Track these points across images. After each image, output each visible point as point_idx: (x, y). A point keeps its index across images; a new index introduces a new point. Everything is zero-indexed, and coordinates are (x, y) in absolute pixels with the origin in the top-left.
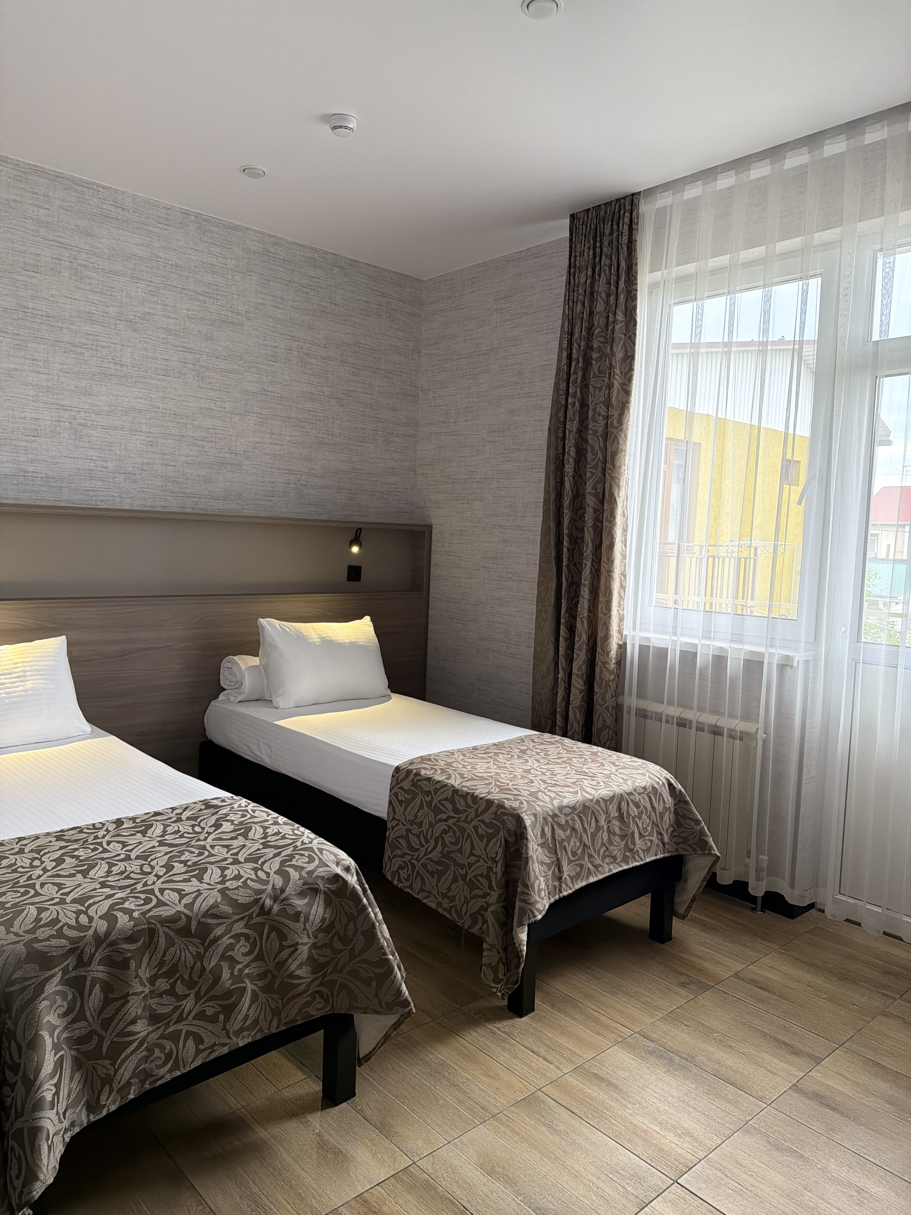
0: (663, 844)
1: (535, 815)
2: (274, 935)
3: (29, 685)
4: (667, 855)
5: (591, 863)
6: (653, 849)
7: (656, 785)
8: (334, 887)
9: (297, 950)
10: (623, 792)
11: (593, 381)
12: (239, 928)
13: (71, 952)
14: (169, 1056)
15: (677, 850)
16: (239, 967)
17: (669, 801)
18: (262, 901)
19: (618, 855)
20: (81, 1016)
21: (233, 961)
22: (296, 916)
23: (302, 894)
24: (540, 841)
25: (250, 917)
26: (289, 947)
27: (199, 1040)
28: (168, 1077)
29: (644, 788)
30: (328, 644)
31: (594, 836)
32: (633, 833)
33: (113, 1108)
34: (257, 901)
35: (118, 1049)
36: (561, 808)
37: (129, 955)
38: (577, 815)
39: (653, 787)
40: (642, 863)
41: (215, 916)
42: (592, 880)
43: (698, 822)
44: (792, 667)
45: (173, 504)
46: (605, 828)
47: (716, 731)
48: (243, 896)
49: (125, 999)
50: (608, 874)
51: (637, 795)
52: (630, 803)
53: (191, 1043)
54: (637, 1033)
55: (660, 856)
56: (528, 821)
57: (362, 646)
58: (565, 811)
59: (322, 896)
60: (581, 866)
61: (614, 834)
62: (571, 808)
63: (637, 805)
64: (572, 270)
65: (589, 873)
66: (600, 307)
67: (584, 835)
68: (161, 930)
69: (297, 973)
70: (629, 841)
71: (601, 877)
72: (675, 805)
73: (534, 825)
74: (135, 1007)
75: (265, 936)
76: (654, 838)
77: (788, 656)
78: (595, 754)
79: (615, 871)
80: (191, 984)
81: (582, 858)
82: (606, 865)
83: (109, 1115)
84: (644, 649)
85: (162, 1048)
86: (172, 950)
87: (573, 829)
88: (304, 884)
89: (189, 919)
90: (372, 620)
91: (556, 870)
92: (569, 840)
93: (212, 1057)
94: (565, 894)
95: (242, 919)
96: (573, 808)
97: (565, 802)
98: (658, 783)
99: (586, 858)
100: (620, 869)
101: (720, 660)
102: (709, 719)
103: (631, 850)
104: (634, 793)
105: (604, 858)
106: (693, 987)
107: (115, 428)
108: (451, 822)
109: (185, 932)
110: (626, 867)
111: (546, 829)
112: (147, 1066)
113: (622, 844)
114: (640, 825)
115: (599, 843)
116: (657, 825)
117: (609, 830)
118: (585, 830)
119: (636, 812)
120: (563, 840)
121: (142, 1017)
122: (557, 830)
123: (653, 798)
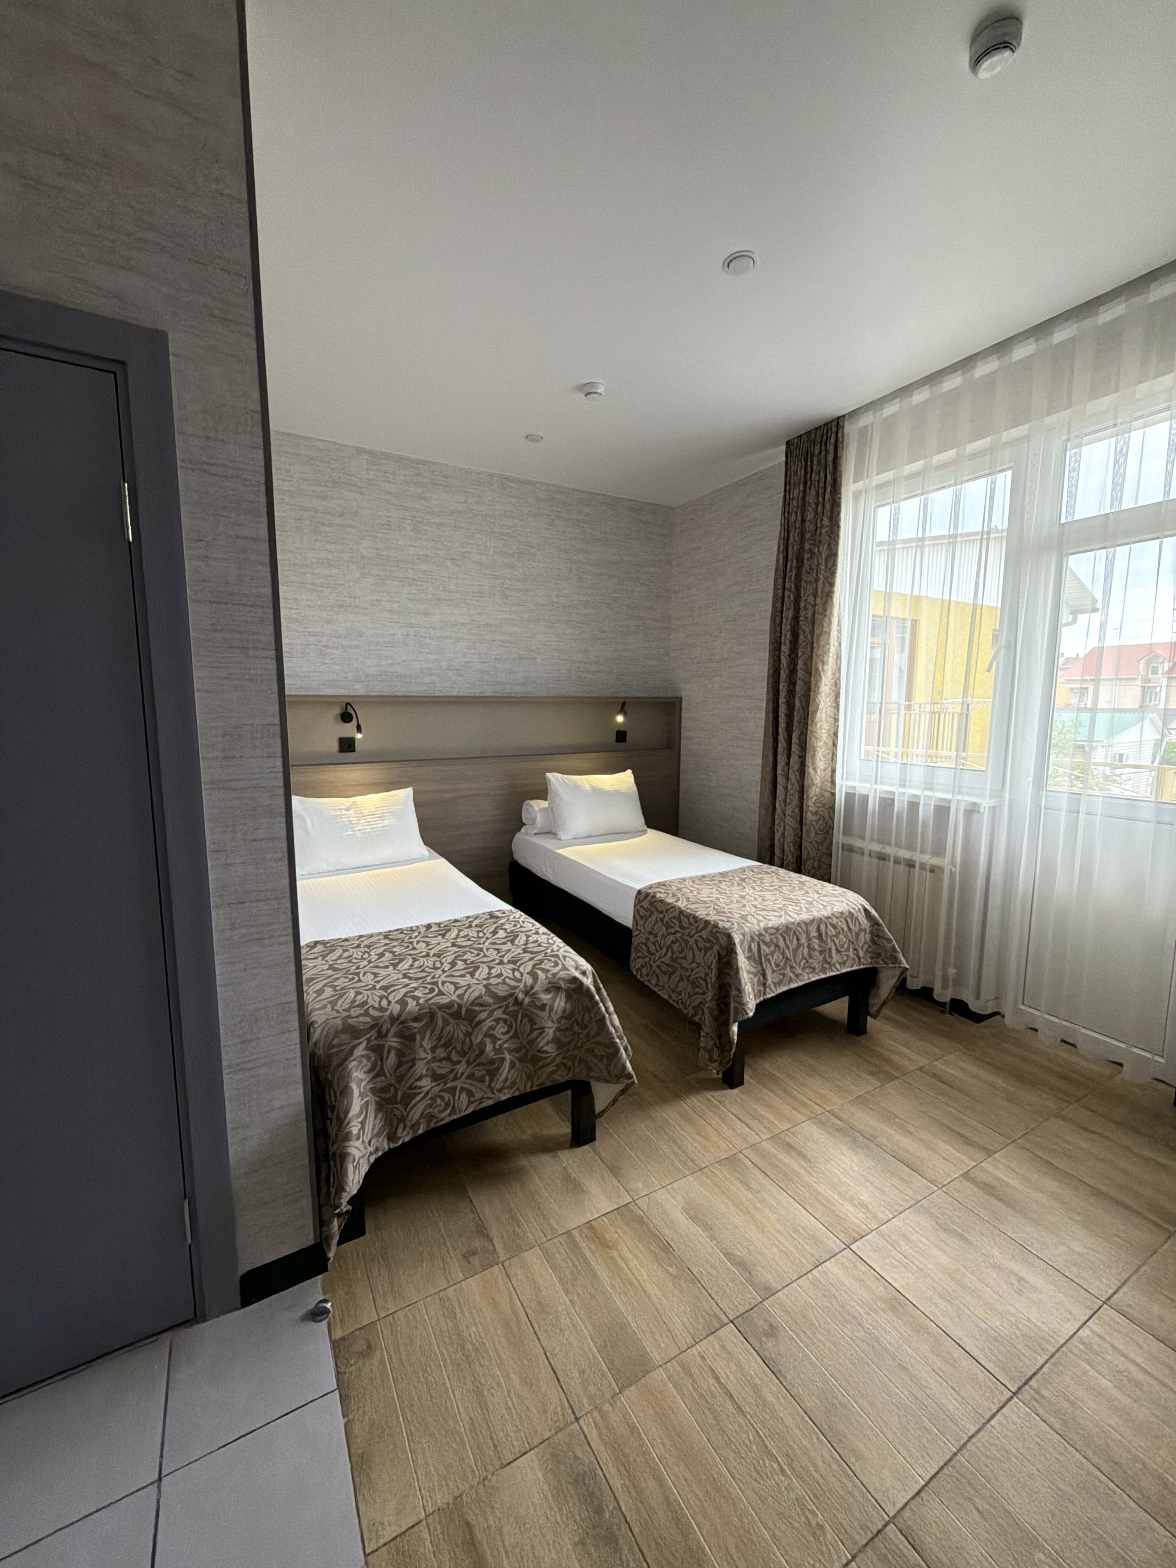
0: (859, 958)
1: (744, 935)
2: (525, 1020)
3: (386, 822)
4: (862, 967)
5: (793, 973)
6: (849, 963)
7: (852, 911)
8: (573, 986)
9: (544, 1032)
10: (822, 916)
11: (804, 577)
12: (498, 1014)
13: (373, 1027)
14: (447, 1105)
15: (871, 963)
16: (499, 1042)
17: (865, 922)
18: (516, 995)
19: (817, 967)
20: (381, 1073)
21: (494, 1039)
22: (543, 1007)
23: (547, 991)
24: (747, 955)
25: (507, 1007)
26: (538, 1029)
27: (470, 1094)
28: (448, 1120)
29: (842, 913)
30: (598, 792)
31: (795, 951)
32: (830, 949)
33: (407, 1139)
34: (511, 995)
35: (408, 1098)
36: (766, 929)
37: (415, 1030)
38: (781, 934)
39: (850, 912)
40: (838, 973)
41: (480, 1005)
42: (793, 985)
43: (890, 941)
44: (978, 812)
45: (488, 691)
46: (806, 945)
47: (911, 864)
48: (502, 991)
49: (413, 1062)
50: (808, 981)
51: (834, 918)
52: (828, 925)
53: (464, 1096)
54: (829, 1111)
55: (855, 968)
56: (737, 939)
57: (625, 793)
58: (769, 931)
59: (563, 993)
60: (784, 975)
61: (814, 950)
63: (835, 927)
64: (788, 488)
65: (791, 981)
66: (810, 516)
67: (786, 951)
68: (439, 1014)
69: (545, 1048)
70: (827, 955)
71: (800, 984)
72: (870, 927)
73: (742, 942)
74: (421, 1068)
75: (519, 1021)
76: (851, 953)
77: (975, 804)
78: (802, 883)
79: (813, 979)
80: (463, 1054)
81: (784, 968)
82: (805, 975)
83: (404, 1144)
84: (850, 797)
85: (442, 1098)
86: (447, 1029)
87: (777, 946)
88: (549, 983)
89: (460, 1006)
90: (633, 773)
91: (762, 977)
92: (772, 954)
93: (482, 1106)
94: (769, 996)
95: (501, 1007)
96: (777, 929)
97: (770, 924)
98: (854, 909)
99: (788, 968)
100: (818, 978)
101: (913, 806)
102: (904, 854)
103: (829, 963)
104: (832, 917)
105: (804, 968)
106: (881, 1076)
107: (446, 638)
108: (678, 935)
109: (457, 1015)
110: (823, 976)
111: (753, 945)
112: (431, 1110)
113: (821, 958)
114: (837, 942)
115: (800, 957)
116: (853, 943)
117: (809, 946)
118: (787, 947)
119: (834, 932)
120: (767, 955)
121: (426, 1076)
122: (763, 947)
123: (849, 921)
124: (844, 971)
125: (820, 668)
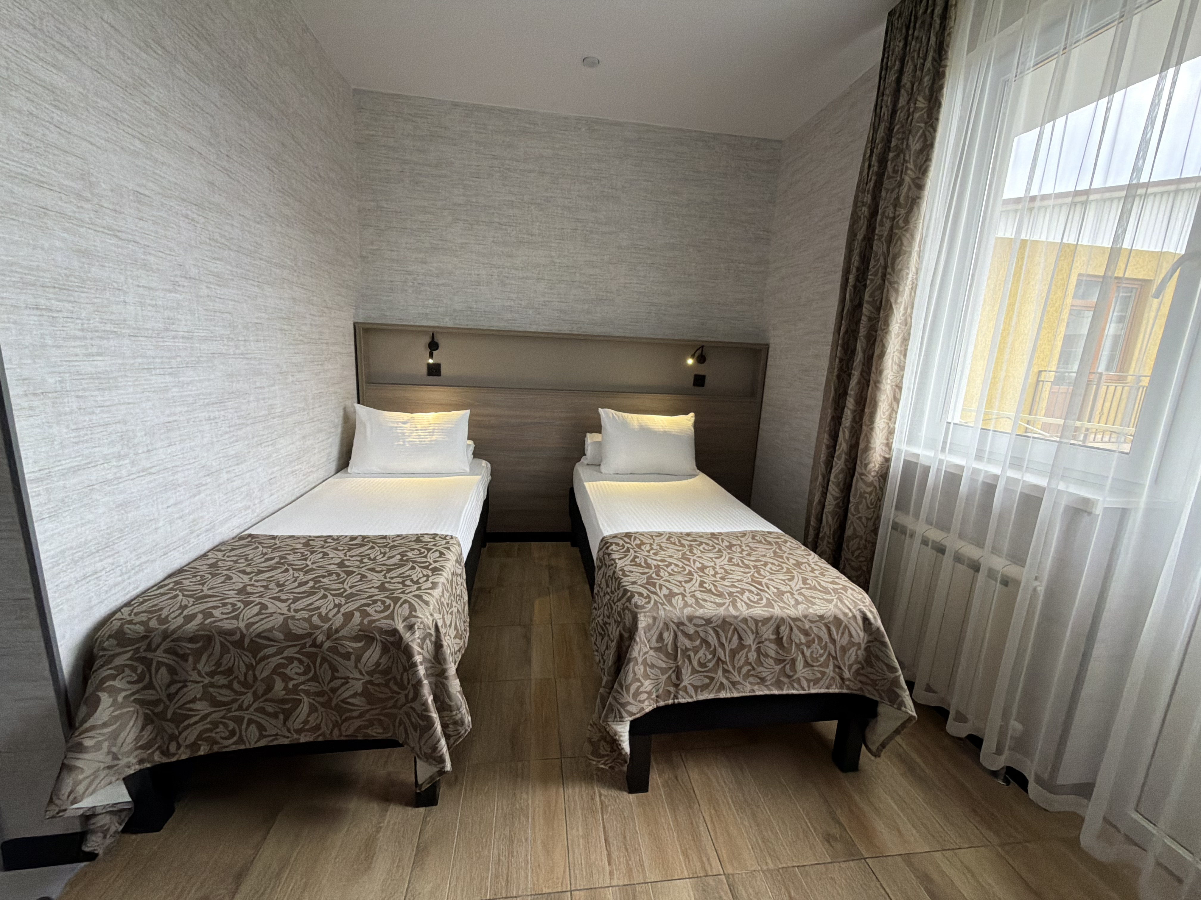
0: (842, 679)
1: (655, 619)
2: (326, 665)
4: (845, 691)
5: (727, 678)
6: (826, 681)
7: (841, 617)
8: (392, 639)
9: (347, 683)
10: (785, 616)
12: (291, 652)
14: (232, 733)
15: (861, 689)
16: (293, 682)
17: (860, 635)
18: (314, 636)
19: (768, 678)
20: (150, 686)
21: (286, 677)
22: (347, 656)
23: (356, 638)
24: (655, 644)
25: (304, 646)
26: (342, 678)
27: (261, 728)
28: (233, 748)
29: (822, 617)
31: (734, 653)
32: (793, 661)
33: (184, 757)
34: (310, 635)
35: (179, 719)
36: (691, 619)
37: (188, 651)
38: (713, 629)
39: (836, 618)
40: (802, 692)
41: (270, 640)
42: (723, 695)
43: (893, 669)
46: (754, 647)
47: (976, 567)
48: (299, 628)
49: (185, 683)
50: (748, 694)
51: (806, 621)
52: (795, 628)
53: (253, 728)
54: (727, 876)
55: (833, 690)
56: (643, 622)
58: (695, 621)
59: (379, 644)
60: (712, 679)
61: (767, 656)
62: (704, 620)
63: (806, 633)
65: (722, 687)
67: (720, 651)
68: (217, 639)
69: (351, 700)
70: (788, 666)
71: (736, 695)
72: (868, 642)
73: (649, 628)
74: (194, 690)
75: (318, 665)
76: (830, 671)
79: (758, 693)
80: (247, 686)
81: (714, 670)
82: (748, 685)
83: (178, 762)
85: (226, 725)
86: (227, 657)
87: (705, 642)
88: (363, 630)
91: (674, 676)
92: (696, 650)
93: (275, 743)
94: (682, 701)
95: (295, 646)
96: (708, 621)
97: (700, 612)
98: (846, 615)
99: (720, 672)
100: (767, 692)
103: (789, 677)
104: (803, 619)
105: (747, 675)
106: (838, 846)
109: (239, 644)
110: (776, 692)
111: (666, 635)
112: (213, 735)
113: (778, 668)
114: (808, 653)
115: (743, 660)
116: (835, 658)
117: (758, 650)
118: (722, 645)
119: (803, 639)
120: (687, 649)
121: (200, 699)
122: (681, 637)
123: (833, 629)
124: (813, 691)
125: (892, 300)
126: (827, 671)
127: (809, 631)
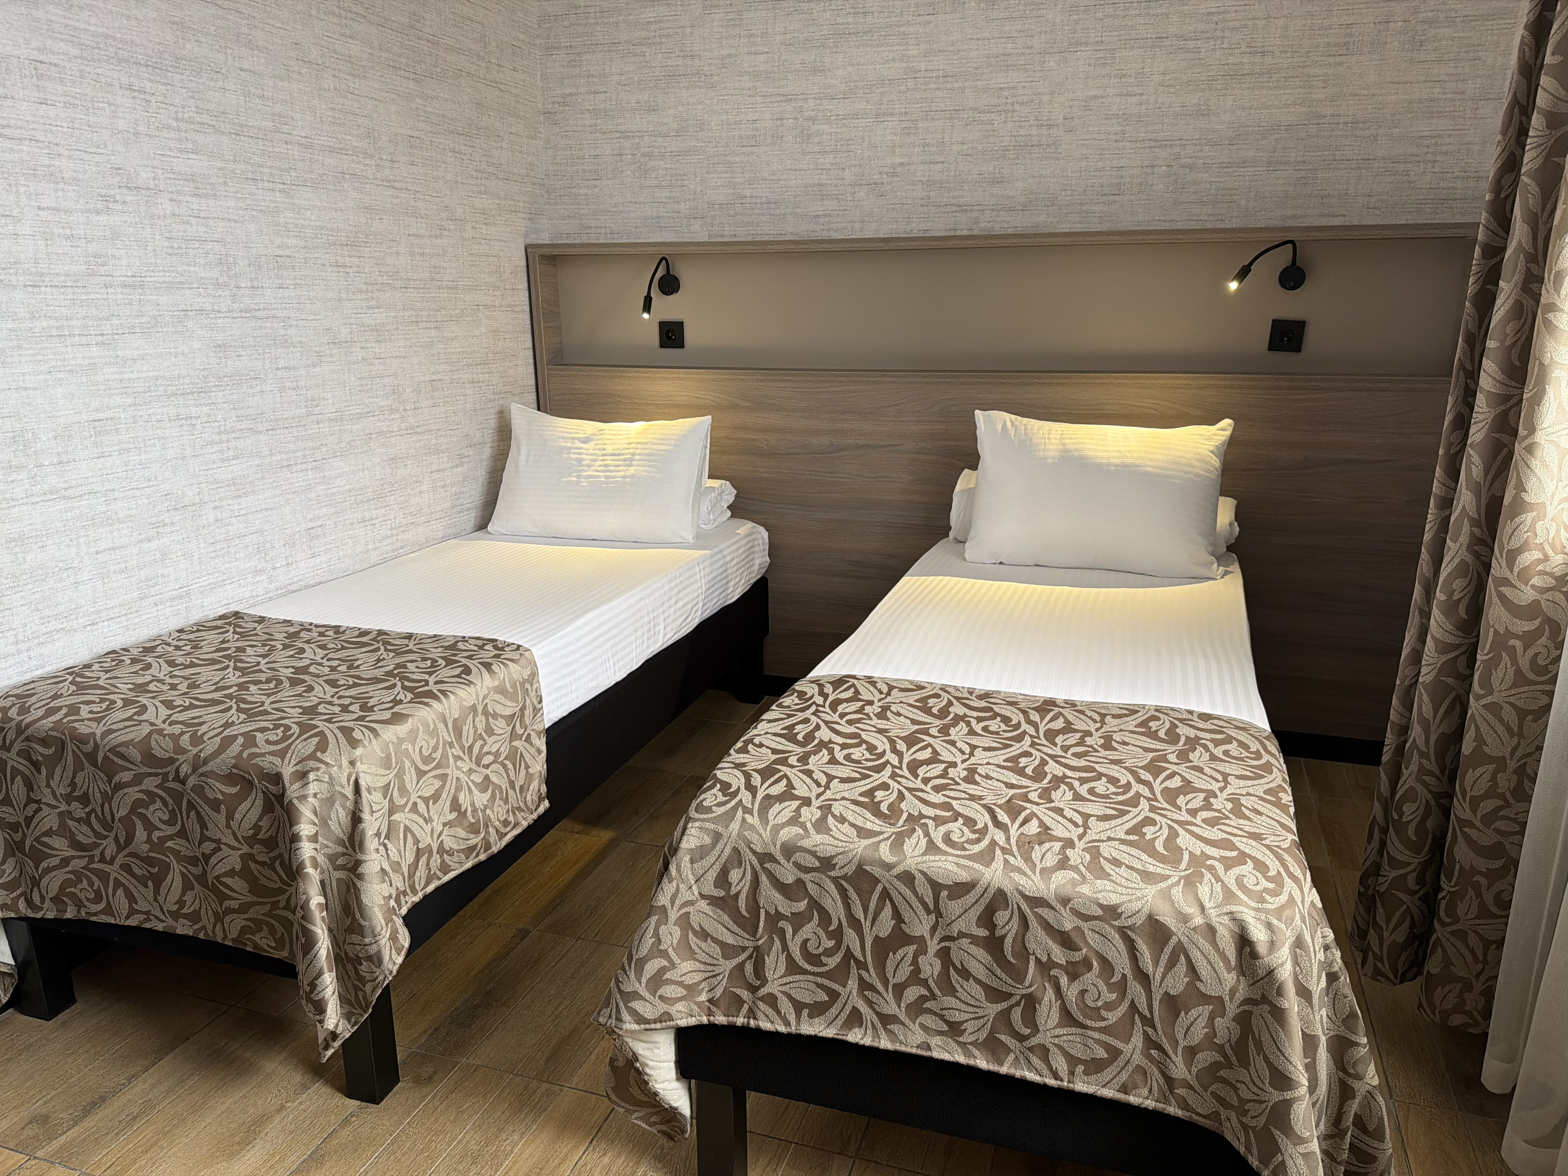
0: (1167, 1078)
1: (717, 836)
2: (193, 815)
4: (1173, 1110)
5: (870, 1003)
7: (1168, 920)
9: (219, 849)
10: (1008, 887)
12: (150, 784)
14: (99, 896)
16: (158, 833)
18: (177, 764)
19: (970, 1027)
21: (147, 823)
23: (228, 779)
25: (166, 777)
26: (213, 840)
27: (131, 897)
28: (101, 918)
29: (1112, 911)
31: (883, 948)
32: (1031, 1003)
33: (50, 915)
34: (172, 761)
36: (789, 850)
37: (41, 758)
39: (1154, 921)
42: (855, 1036)
46: (933, 946)
49: (39, 805)
51: (1065, 913)
52: (1033, 923)
53: (121, 894)
58: (798, 857)
59: (260, 795)
60: (834, 996)
61: (965, 974)
62: (818, 858)
63: (1066, 941)
65: (855, 1019)
67: (850, 937)
68: (70, 746)
69: (227, 880)
70: (1018, 1010)
71: (885, 1044)
72: (1247, 1001)
73: (701, 853)
75: (184, 811)
82: (916, 1028)
85: (90, 881)
86: (81, 775)
87: (817, 907)
89: (96, 746)
90: (1233, 428)
91: (749, 968)
92: (798, 922)
94: (766, 1025)
95: (156, 775)
96: (827, 864)
97: (815, 840)
98: (1185, 919)
99: (853, 984)
100: (961, 1059)
103: (1021, 1038)
104: (1058, 906)
105: (917, 1008)
109: (92, 760)
110: (982, 1063)
111: (735, 875)
113: (993, 1009)
114: (1071, 993)
116: (1148, 1022)
117: (944, 955)
118: (856, 925)
119: (1059, 955)
120: (779, 916)
122: (767, 890)
123: (1143, 947)
124: (1080, 1086)
126: (1127, 1049)
127: (1073, 935)
